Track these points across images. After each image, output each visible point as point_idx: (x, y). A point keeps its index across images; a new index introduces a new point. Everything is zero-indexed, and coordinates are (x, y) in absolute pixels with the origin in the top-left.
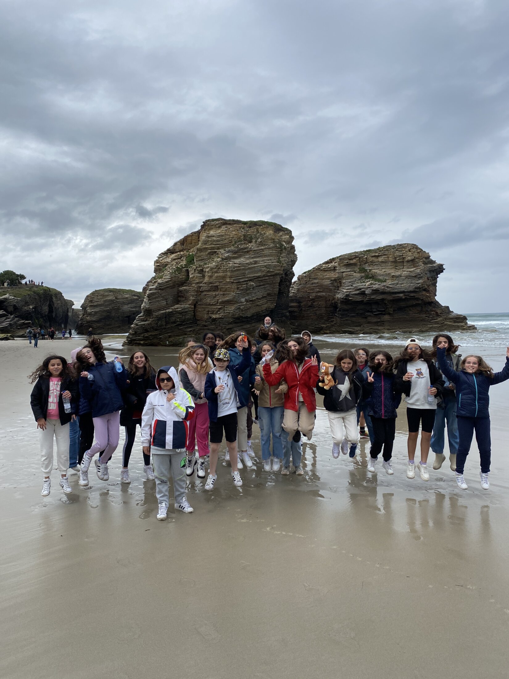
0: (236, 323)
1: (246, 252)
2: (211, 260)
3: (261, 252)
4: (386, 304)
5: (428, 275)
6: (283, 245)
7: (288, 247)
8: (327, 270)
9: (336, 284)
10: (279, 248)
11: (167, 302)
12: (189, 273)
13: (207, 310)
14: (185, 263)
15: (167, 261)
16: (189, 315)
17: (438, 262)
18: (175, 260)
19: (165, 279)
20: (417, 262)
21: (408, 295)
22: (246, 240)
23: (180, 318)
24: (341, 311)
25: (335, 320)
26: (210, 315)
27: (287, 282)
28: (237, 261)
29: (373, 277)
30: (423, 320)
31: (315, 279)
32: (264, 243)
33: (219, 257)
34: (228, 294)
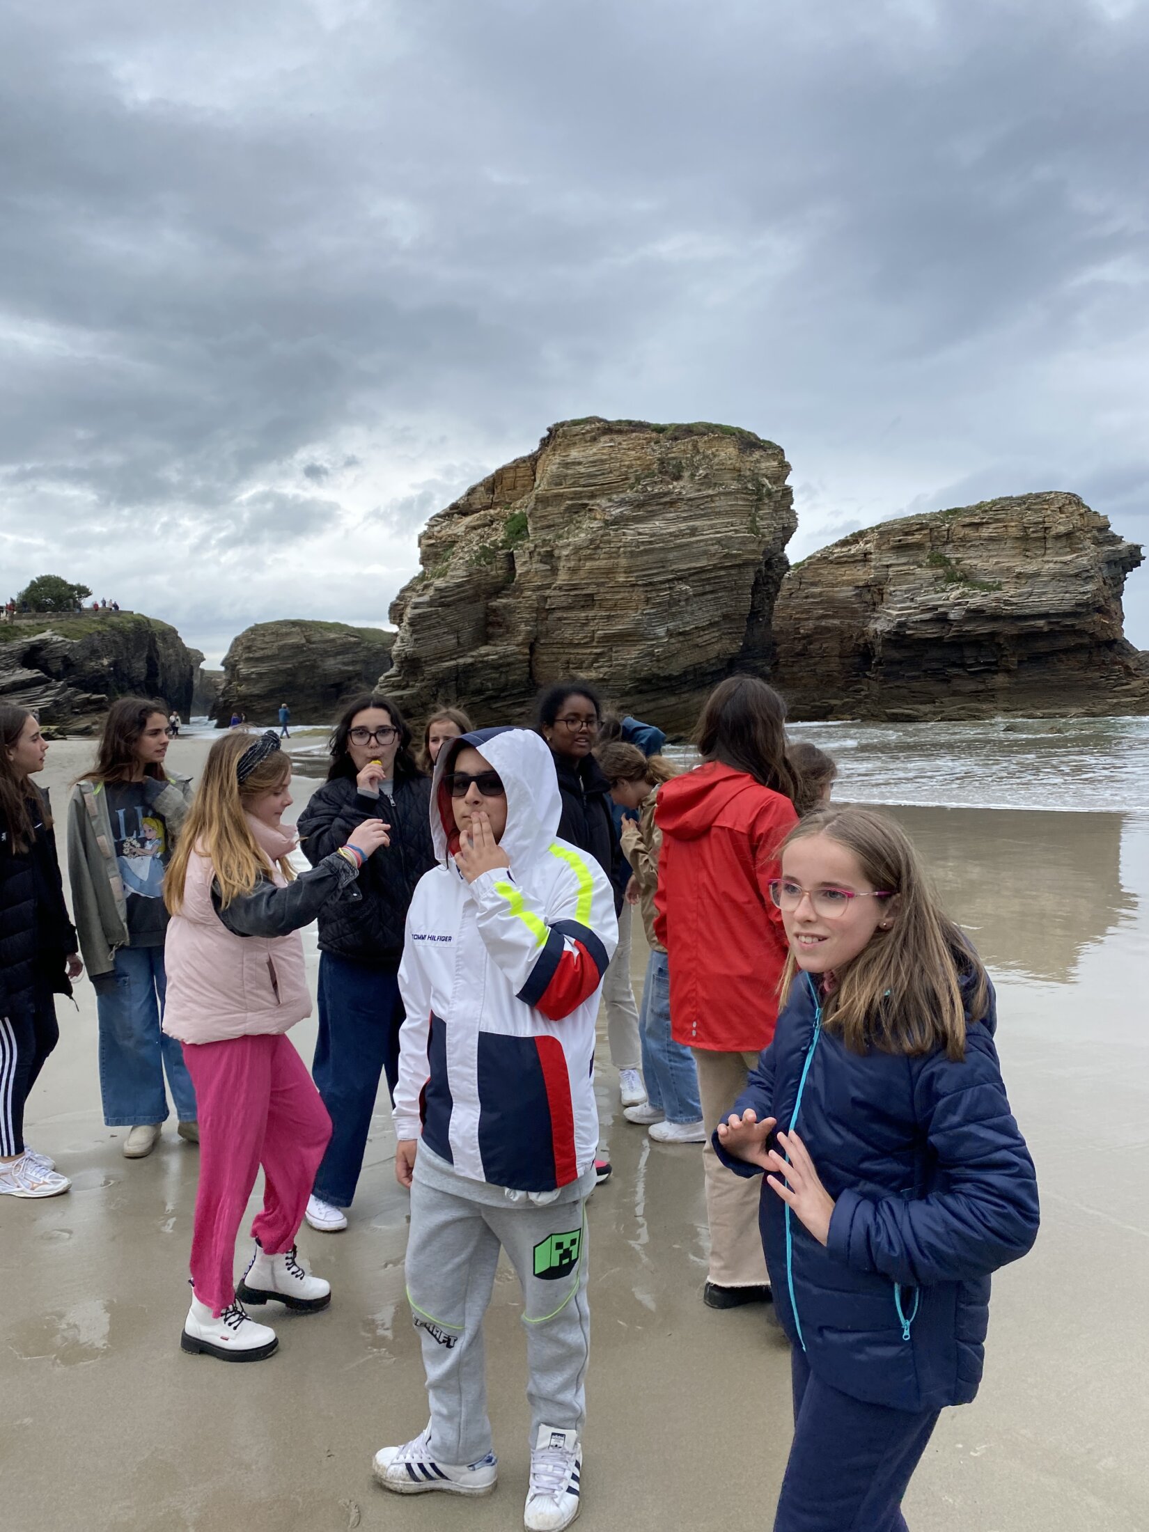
0: (641, 692)
1: (666, 503)
2: (573, 527)
3: (706, 505)
4: (999, 645)
5: (1105, 573)
6: (763, 486)
7: (777, 492)
8: (846, 562)
9: (868, 597)
10: (753, 493)
11: (458, 638)
12: (513, 562)
13: (565, 658)
14: (503, 537)
15: (455, 532)
16: (518, 672)
17: (1129, 539)
18: (475, 528)
19: (453, 577)
20: (1079, 538)
21: (1058, 623)
22: (667, 472)
23: (495, 679)
24: (882, 665)
25: (865, 688)
26: (574, 672)
27: (770, 586)
28: (645, 527)
29: (966, 577)
30: (1094, 687)
31: (814, 584)
32: (714, 481)
33: (595, 519)
34: (622, 616)
